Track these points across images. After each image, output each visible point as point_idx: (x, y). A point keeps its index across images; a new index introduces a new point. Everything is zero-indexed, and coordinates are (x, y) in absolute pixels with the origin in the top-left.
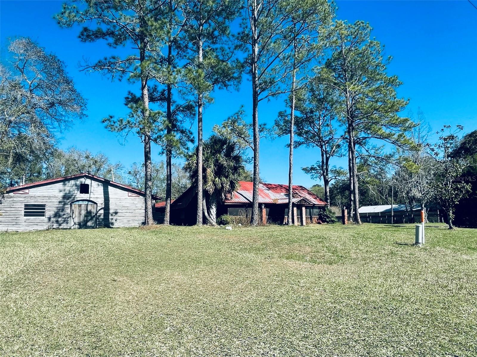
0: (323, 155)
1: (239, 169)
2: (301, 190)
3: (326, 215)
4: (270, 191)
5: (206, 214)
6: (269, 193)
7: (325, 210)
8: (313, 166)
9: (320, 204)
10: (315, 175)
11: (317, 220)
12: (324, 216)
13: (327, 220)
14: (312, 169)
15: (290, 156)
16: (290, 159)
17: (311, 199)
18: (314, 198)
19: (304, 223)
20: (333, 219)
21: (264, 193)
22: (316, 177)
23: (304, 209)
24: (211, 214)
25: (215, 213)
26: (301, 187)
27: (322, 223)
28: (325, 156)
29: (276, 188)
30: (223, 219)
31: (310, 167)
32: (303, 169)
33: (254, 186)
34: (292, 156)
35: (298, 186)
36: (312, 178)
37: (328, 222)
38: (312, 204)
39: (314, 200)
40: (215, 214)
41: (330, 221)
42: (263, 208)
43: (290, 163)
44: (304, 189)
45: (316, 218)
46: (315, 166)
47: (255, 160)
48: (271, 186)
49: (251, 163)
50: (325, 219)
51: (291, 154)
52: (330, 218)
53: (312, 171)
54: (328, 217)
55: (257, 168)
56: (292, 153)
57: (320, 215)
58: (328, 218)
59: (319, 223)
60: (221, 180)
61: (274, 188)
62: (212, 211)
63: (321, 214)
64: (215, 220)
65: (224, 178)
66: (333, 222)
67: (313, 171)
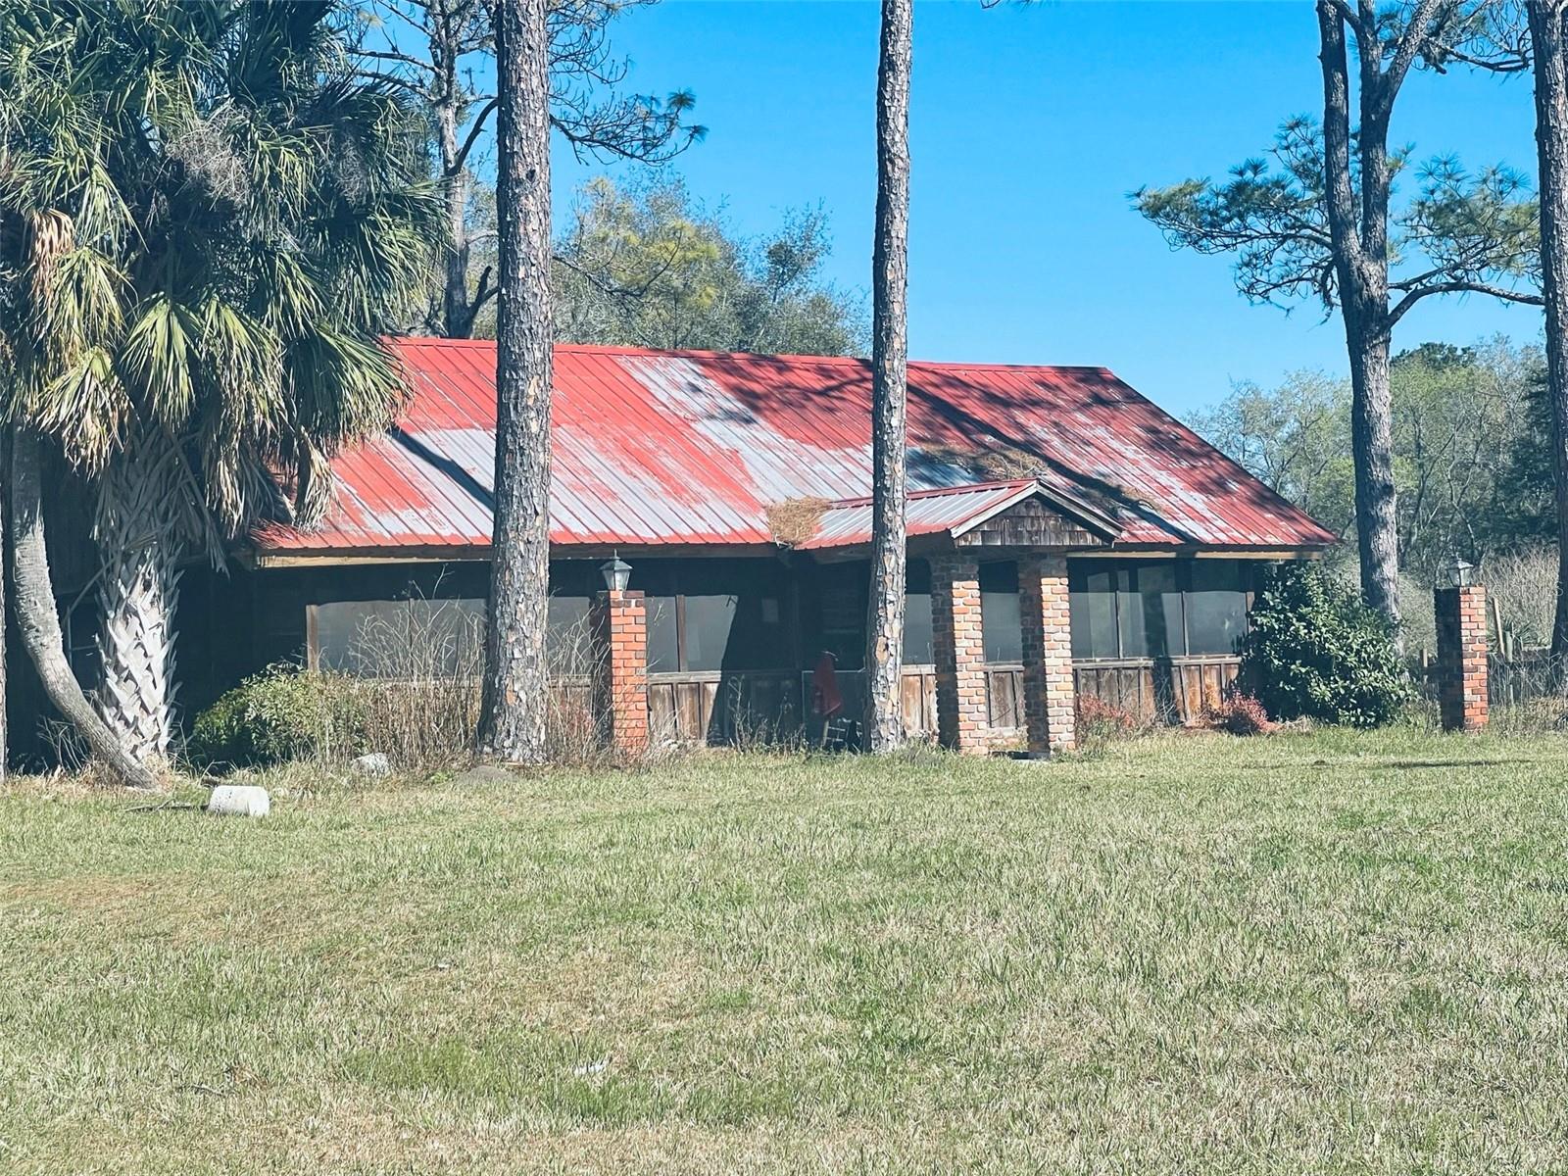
0: (1333, 59)
1: (375, 225)
2: (1084, 407)
3: (1308, 646)
4: (764, 431)
5: (56, 667)
6: (746, 451)
7: (1298, 598)
8: (1256, 168)
9: (1254, 539)
10: (1280, 255)
11: (1227, 693)
12: (1289, 655)
13: (1320, 690)
14: (1243, 197)
15: (882, 83)
16: (882, 111)
17: (1166, 491)
18: (1202, 488)
19: (1061, 730)
20: (1368, 679)
21: (696, 452)
22: (1289, 281)
23: (1054, 591)
24: (118, 668)
25: (159, 653)
26: (1091, 376)
27: (1270, 726)
28: (1352, 58)
29: (824, 393)
30: (251, 714)
31: (1225, 180)
32: (1156, 209)
33: (502, 384)
34: (901, 80)
35: (1063, 371)
36: (1249, 290)
37: (1325, 714)
38: (1166, 546)
39: (1198, 501)
40: (158, 665)
41: (1342, 701)
42: (617, 595)
43: (883, 150)
44: (1114, 394)
45: (1211, 680)
46: (1275, 169)
47: (506, 127)
48: (777, 378)
49: (662, 151)
50: (1303, 682)
51: (887, 65)
52: (1346, 672)
53: (1251, 219)
54: (1324, 664)
55: (530, 204)
56: (901, 47)
57: (1250, 643)
58: (1326, 675)
59: (1238, 725)
60: (193, 334)
61: (806, 393)
62: (121, 634)
63: (1263, 636)
64: (157, 725)
65: (228, 314)
66: (1375, 709)
67: (1257, 223)
